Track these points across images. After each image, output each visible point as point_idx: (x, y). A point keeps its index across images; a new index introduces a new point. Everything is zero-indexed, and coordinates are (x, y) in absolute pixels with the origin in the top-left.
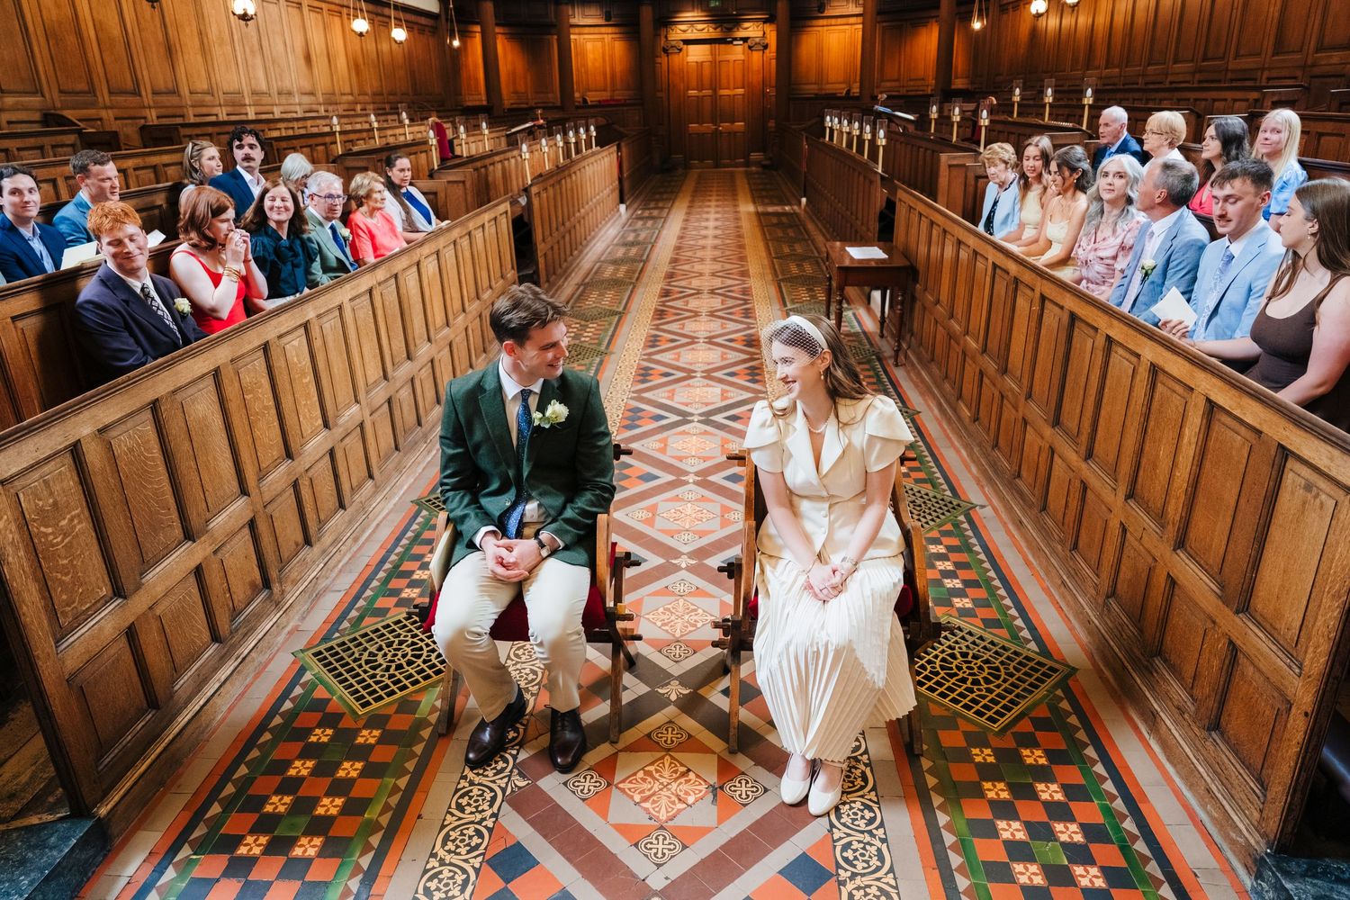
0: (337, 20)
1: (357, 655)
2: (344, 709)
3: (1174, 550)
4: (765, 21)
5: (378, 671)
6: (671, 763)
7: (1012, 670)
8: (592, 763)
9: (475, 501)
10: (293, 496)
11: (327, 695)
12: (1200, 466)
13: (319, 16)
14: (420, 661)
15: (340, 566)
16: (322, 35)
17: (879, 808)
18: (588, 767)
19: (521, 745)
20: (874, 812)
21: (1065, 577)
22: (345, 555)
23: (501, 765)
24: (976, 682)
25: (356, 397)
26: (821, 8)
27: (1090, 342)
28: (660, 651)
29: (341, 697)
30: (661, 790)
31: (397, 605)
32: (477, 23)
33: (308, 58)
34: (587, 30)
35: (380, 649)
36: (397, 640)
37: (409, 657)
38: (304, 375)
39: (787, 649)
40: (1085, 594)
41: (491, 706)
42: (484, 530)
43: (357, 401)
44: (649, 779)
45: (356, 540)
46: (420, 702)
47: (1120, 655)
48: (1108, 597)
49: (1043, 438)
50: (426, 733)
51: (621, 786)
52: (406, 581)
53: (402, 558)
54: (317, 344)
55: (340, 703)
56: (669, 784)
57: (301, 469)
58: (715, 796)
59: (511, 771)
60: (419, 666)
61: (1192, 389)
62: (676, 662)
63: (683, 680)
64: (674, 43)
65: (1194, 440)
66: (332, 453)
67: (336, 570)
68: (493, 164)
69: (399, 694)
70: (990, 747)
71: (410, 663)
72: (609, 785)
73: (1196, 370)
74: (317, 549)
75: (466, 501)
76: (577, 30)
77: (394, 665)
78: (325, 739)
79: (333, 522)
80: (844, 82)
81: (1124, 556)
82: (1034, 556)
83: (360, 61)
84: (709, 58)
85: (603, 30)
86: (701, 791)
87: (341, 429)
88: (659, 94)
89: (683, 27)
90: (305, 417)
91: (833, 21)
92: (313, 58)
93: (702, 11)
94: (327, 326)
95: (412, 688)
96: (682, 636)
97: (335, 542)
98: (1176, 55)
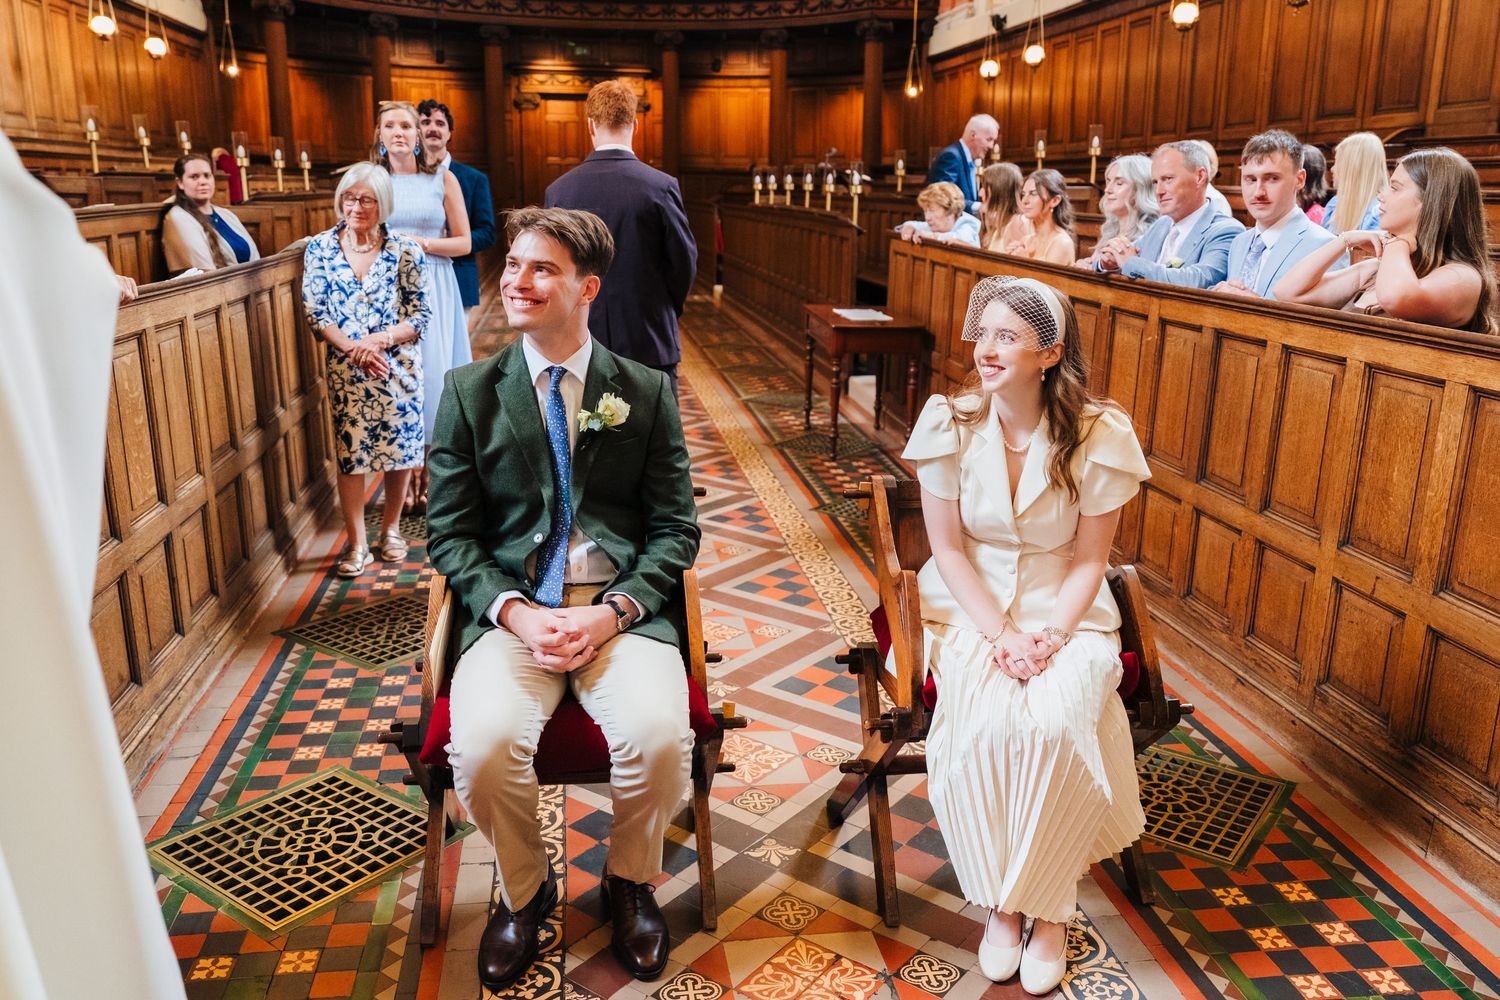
0: (61, 20)
1: (242, 845)
2: (242, 925)
3: (1435, 594)
4: (646, 77)
5: (286, 865)
6: (808, 950)
7: (1215, 791)
8: (689, 960)
9: (487, 557)
10: (117, 599)
11: (205, 908)
12: (1466, 476)
13: (36, 11)
14: (355, 846)
15: (179, 722)
16: (40, 38)
17: (1129, 977)
18: (683, 969)
19: (565, 948)
20: (1125, 984)
21: (1240, 673)
22: (185, 705)
23: (541, 980)
24: (1178, 809)
25: (198, 463)
26: (717, 66)
27: (1251, 363)
28: (732, 803)
29: (231, 908)
30: (808, 988)
31: (290, 771)
32: (261, 52)
33: (18, 66)
34: (411, 72)
35: (281, 833)
36: (306, 820)
37: (334, 841)
38: (136, 412)
39: (976, 746)
40: (1278, 688)
41: (523, 883)
42: (504, 596)
43: (199, 471)
44: (784, 975)
45: (199, 683)
46: (373, 904)
47: (1353, 753)
48: (1319, 683)
49: (1179, 501)
50: (398, 947)
51: (745, 988)
52: (298, 738)
53: (281, 706)
54: (155, 368)
55: (234, 917)
56: (816, 979)
57: (130, 558)
58: (892, 987)
59: (561, 987)
60: (354, 852)
61: (1441, 383)
62: (761, 815)
63: (781, 835)
64: (529, 97)
65: (1454, 445)
66: (168, 542)
67: (175, 728)
68: (315, 209)
69: (334, 895)
70: (1236, 886)
71: (338, 849)
72: (726, 989)
73: (1444, 355)
74: (148, 689)
75: (473, 556)
76: (397, 71)
77: (312, 855)
78: (222, 974)
79: (167, 651)
80: (746, 157)
81: (1343, 623)
82: (1181, 657)
83: (94, 82)
84: (575, 117)
85: (435, 74)
86: (869, 983)
87: (181, 508)
88: (510, 159)
89: (541, 77)
90: (136, 479)
91: (731, 83)
92: (25, 64)
93: (566, 59)
94: (165, 345)
95: (352, 885)
96: (754, 781)
97: (171, 683)
98: (1155, 125)
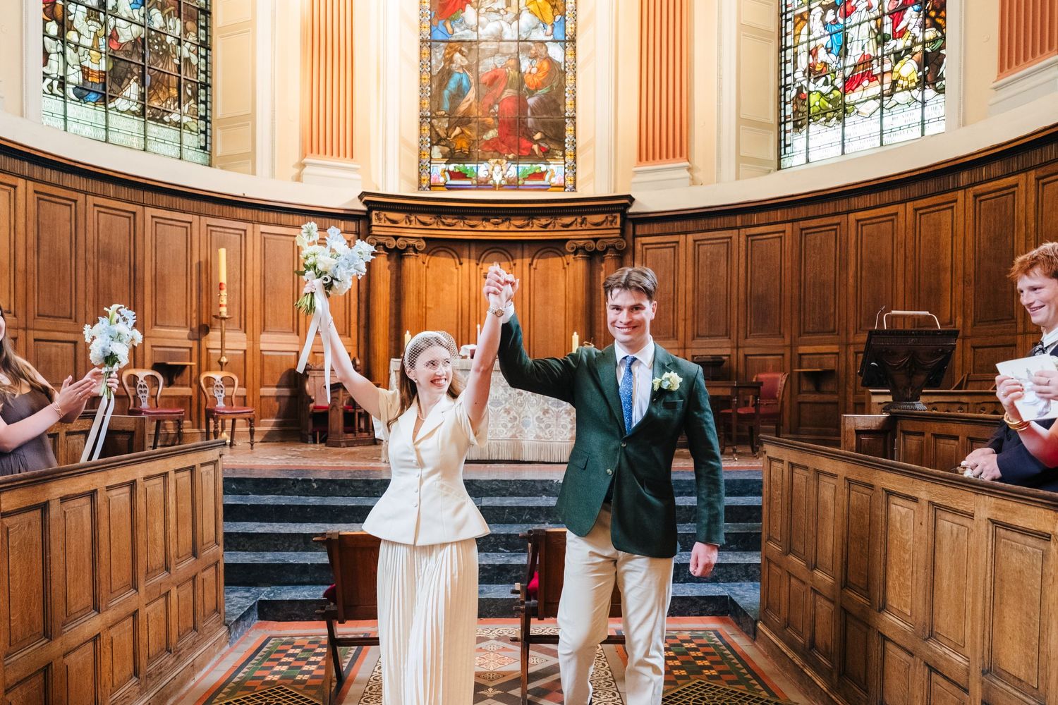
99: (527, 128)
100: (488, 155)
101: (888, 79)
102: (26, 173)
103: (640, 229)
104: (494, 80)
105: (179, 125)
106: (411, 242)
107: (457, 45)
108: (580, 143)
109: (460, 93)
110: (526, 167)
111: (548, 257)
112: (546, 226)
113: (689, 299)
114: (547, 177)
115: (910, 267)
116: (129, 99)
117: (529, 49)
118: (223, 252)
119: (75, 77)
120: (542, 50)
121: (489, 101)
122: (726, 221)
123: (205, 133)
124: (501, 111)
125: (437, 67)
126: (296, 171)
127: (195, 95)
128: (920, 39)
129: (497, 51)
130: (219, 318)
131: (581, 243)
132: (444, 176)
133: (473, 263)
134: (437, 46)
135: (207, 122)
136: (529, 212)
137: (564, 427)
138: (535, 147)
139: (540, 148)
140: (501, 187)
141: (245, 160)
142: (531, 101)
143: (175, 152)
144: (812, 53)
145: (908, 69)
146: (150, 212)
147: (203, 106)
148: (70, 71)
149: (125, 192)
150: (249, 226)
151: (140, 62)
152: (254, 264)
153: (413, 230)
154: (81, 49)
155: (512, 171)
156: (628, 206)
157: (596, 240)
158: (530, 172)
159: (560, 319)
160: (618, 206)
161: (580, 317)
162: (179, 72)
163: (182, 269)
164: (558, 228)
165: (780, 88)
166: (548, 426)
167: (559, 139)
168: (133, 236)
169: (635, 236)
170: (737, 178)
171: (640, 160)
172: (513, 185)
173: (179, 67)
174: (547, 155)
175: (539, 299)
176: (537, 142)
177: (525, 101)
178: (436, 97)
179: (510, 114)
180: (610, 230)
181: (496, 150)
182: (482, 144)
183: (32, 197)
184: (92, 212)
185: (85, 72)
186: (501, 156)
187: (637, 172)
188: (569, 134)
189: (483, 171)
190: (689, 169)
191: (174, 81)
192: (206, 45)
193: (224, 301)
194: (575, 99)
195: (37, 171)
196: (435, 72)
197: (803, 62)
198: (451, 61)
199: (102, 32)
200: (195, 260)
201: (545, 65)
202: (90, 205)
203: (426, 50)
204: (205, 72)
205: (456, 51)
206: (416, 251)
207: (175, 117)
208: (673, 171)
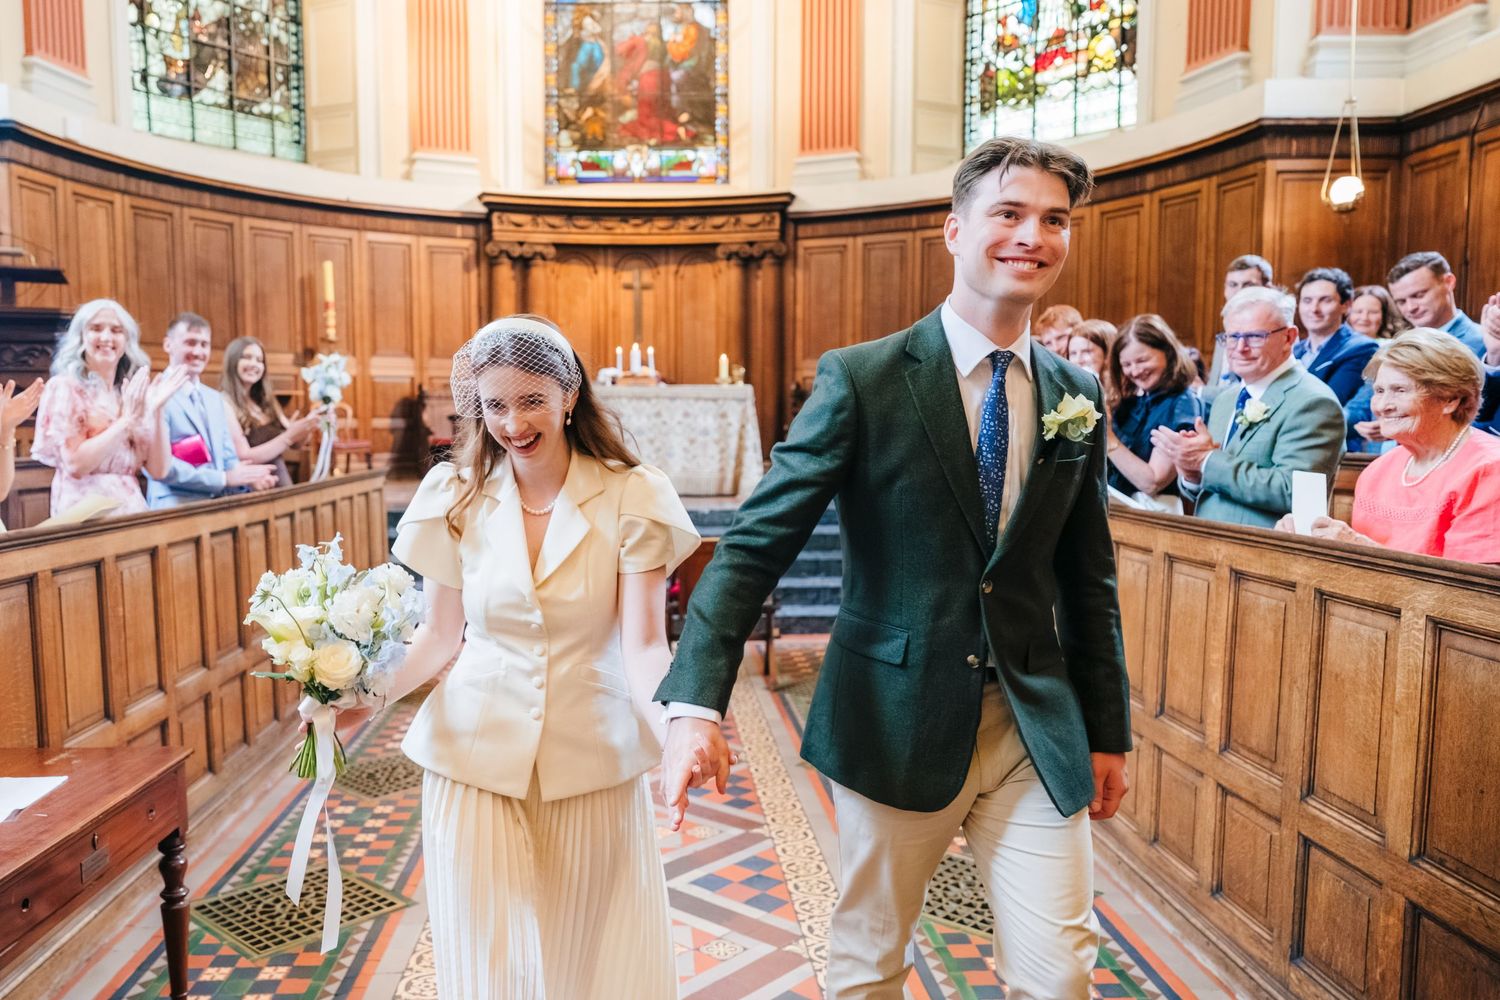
99: (670, 108)
100: (625, 141)
101: (1083, 58)
102: (122, 186)
103: (803, 230)
104: (631, 50)
105: (270, 117)
106: (539, 249)
107: (587, 9)
108: (734, 126)
109: (591, 68)
110: (671, 154)
111: (695, 264)
112: (693, 228)
113: (859, 311)
114: (695, 167)
115: (1096, 279)
116: (215, 90)
117: (673, 11)
118: (328, 266)
119: (157, 68)
120: (687, 13)
121: (627, 75)
122: (900, 221)
123: (298, 124)
124: (640, 89)
125: (564, 35)
126: (404, 168)
127: (287, 80)
128: (1117, 13)
129: (635, 16)
130: (326, 340)
131: (734, 248)
132: (573, 166)
133: (610, 271)
134: (564, 10)
135: (301, 111)
136: (674, 212)
137: (712, 457)
138: (681, 131)
139: (687, 131)
140: (642, 180)
141: (347, 156)
142: (676, 75)
143: (266, 149)
144: (1002, 22)
145: (1106, 47)
146: (248, 222)
147: (294, 93)
148: (152, 61)
149: (221, 201)
150: (353, 234)
151: (225, 44)
152: (362, 280)
153: (540, 234)
154: (162, 35)
155: (655, 159)
156: (787, 204)
157: (751, 244)
158: (676, 161)
159: (710, 335)
160: (777, 206)
161: (734, 333)
162: (268, 53)
163: (283, 286)
164: (708, 229)
165: (965, 61)
166: (694, 457)
167: (708, 120)
168: (231, 252)
169: (796, 238)
170: (914, 171)
171: (803, 147)
172: (655, 177)
173: (267, 49)
174: (695, 140)
175: (686, 312)
176: (683, 125)
177: (668, 75)
178: (563, 73)
179: (652, 92)
180: (768, 232)
181: (635, 134)
182: (619, 127)
183: (129, 212)
184: (189, 226)
185: (169, 62)
186: (641, 141)
187: (800, 164)
188: (720, 114)
189: (619, 159)
190: (859, 160)
191: (263, 65)
192: (296, 20)
193: (332, 321)
194: (727, 72)
195: (133, 184)
196: (562, 41)
197: (992, 32)
198: (580, 27)
199: (184, 14)
200: (298, 276)
201: (692, 31)
202: (186, 218)
203: (550, 15)
204: (296, 52)
205: (586, 15)
206: (544, 258)
207: (265, 107)
208: (839, 162)
